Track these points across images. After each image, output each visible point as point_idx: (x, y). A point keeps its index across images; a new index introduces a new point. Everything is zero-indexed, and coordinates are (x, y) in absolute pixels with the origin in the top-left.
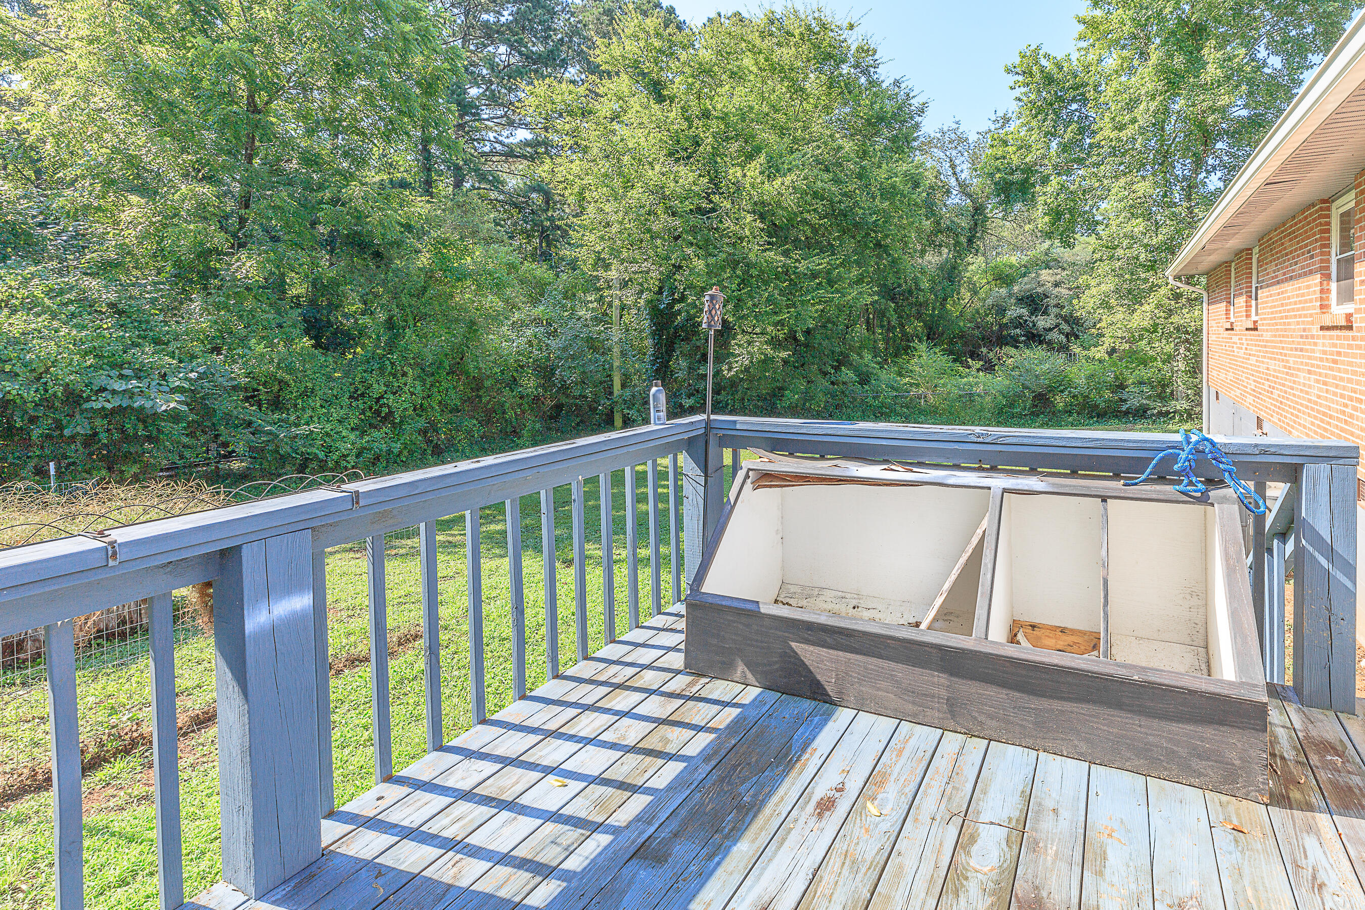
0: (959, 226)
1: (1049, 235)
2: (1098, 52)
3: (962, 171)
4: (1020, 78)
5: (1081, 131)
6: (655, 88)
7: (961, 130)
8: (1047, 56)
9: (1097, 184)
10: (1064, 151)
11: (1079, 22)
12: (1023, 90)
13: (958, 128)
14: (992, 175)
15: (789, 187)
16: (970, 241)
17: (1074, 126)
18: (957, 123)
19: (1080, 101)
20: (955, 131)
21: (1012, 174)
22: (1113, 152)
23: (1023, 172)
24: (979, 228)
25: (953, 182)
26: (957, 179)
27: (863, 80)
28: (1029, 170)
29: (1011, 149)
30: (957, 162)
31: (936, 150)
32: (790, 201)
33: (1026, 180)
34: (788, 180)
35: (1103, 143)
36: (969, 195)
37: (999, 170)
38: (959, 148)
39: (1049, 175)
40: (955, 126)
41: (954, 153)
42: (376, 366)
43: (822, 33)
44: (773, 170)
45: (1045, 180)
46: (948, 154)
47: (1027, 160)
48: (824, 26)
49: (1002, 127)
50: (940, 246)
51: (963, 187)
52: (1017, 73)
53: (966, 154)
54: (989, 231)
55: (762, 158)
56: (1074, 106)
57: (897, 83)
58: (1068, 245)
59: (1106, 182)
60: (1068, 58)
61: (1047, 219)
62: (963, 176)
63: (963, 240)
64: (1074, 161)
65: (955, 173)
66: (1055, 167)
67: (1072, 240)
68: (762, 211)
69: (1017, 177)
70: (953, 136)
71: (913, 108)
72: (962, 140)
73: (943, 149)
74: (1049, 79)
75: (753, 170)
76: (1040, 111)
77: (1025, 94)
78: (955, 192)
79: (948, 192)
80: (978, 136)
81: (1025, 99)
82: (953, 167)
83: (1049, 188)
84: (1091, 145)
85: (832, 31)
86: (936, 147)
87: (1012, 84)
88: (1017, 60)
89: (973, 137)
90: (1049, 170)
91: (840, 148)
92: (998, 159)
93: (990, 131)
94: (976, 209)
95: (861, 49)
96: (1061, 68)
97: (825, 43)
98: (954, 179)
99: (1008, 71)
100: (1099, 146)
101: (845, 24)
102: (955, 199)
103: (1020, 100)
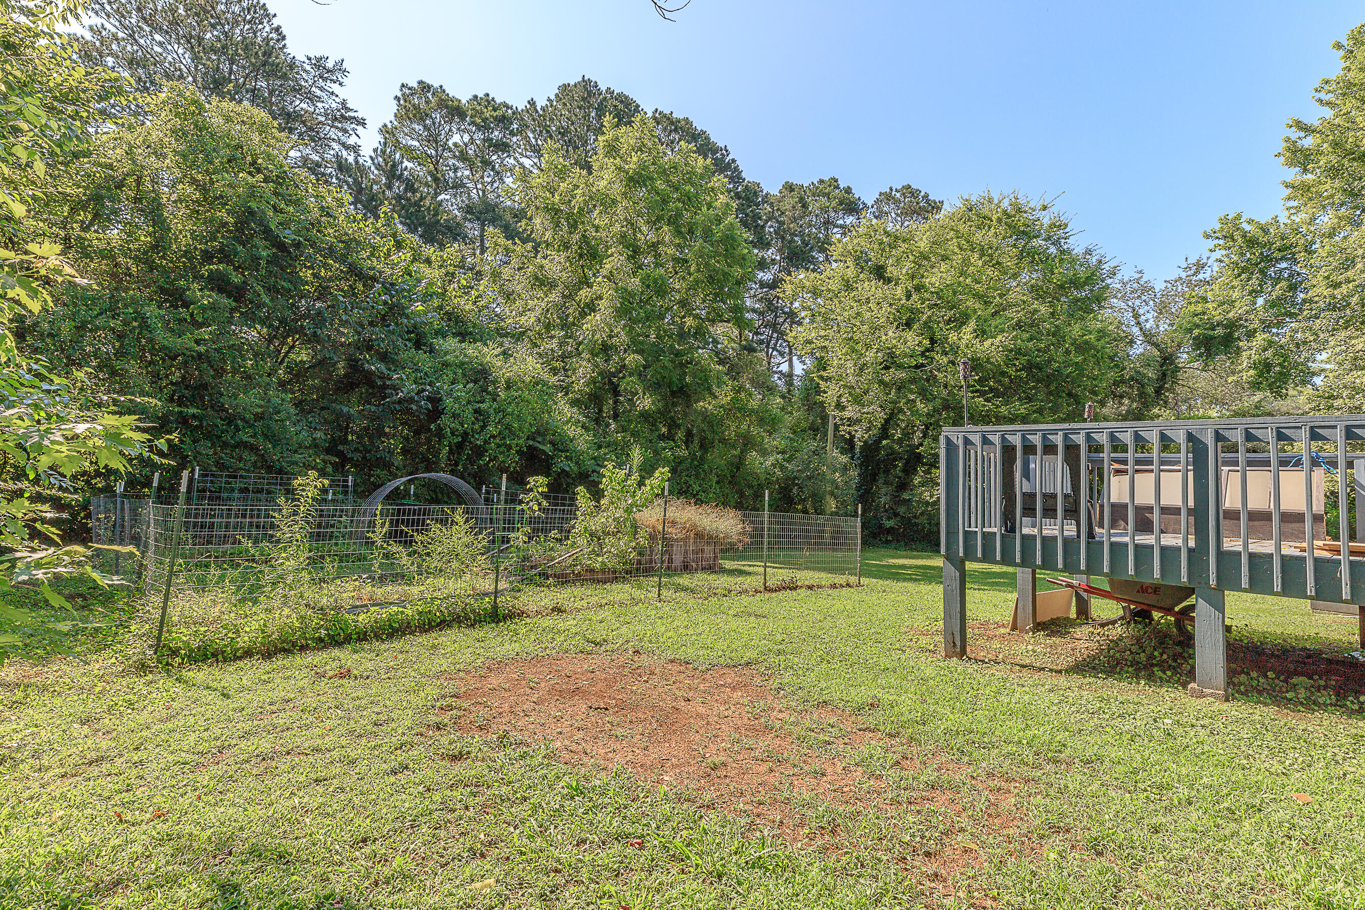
0: (1144, 375)
1: (1256, 386)
2: (1310, 211)
3: (1147, 321)
4: (1221, 242)
5: (1293, 288)
6: (878, 271)
7: (1145, 279)
8: (1250, 222)
9: (1312, 338)
10: (1272, 306)
11: (1286, 187)
12: (1224, 252)
13: (1141, 277)
14: (1190, 331)
15: (998, 347)
16: (1158, 392)
17: (1284, 284)
18: (1141, 272)
19: (1289, 259)
20: (1138, 281)
21: (1213, 329)
22: (1332, 307)
23: (1226, 327)
24: (1168, 378)
25: (1135, 330)
26: (1141, 329)
27: (1053, 250)
28: (1232, 325)
29: (1210, 305)
30: (1141, 311)
31: (1115, 301)
32: (998, 358)
33: (1230, 335)
34: (997, 341)
35: (1317, 299)
36: (1156, 345)
37: (1198, 326)
38: (1143, 298)
39: (1255, 331)
40: (1137, 276)
41: (1137, 302)
42: (693, 472)
43: (1018, 216)
44: (982, 333)
45: (1251, 334)
46: (1130, 304)
47: (1231, 315)
48: (1019, 210)
49: (1196, 273)
50: (1121, 397)
51: (1149, 337)
52: (1217, 238)
53: (1151, 303)
54: (1180, 382)
55: (972, 324)
56: (1284, 265)
57: (1089, 252)
58: (1279, 395)
59: (1322, 336)
60: (1276, 219)
61: (1252, 372)
62: (1148, 326)
63: (1150, 390)
64: (1285, 314)
65: (1138, 323)
66: (1262, 322)
67: (1284, 391)
68: (975, 365)
69: (1219, 331)
70: (1135, 285)
71: (1104, 271)
72: (1146, 289)
73: (1124, 298)
74: (1252, 242)
75: (967, 333)
76: (1244, 270)
77: (1227, 256)
78: (1139, 342)
79: (1132, 342)
80: (1165, 284)
81: (1226, 260)
82: (1136, 316)
83: (1255, 343)
84: (1304, 301)
85: (1026, 212)
86: (1116, 297)
87: (1212, 247)
88: (1218, 226)
89: (1159, 286)
90: (1256, 324)
91: (1036, 311)
92: (1197, 315)
93: (1181, 278)
94: (1165, 359)
95: (1053, 225)
96: (1266, 231)
97: (1020, 224)
98: (1137, 329)
99: (1207, 236)
100: (1311, 301)
101: (1039, 207)
102: (1138, 349)
103: (1221, 261)
